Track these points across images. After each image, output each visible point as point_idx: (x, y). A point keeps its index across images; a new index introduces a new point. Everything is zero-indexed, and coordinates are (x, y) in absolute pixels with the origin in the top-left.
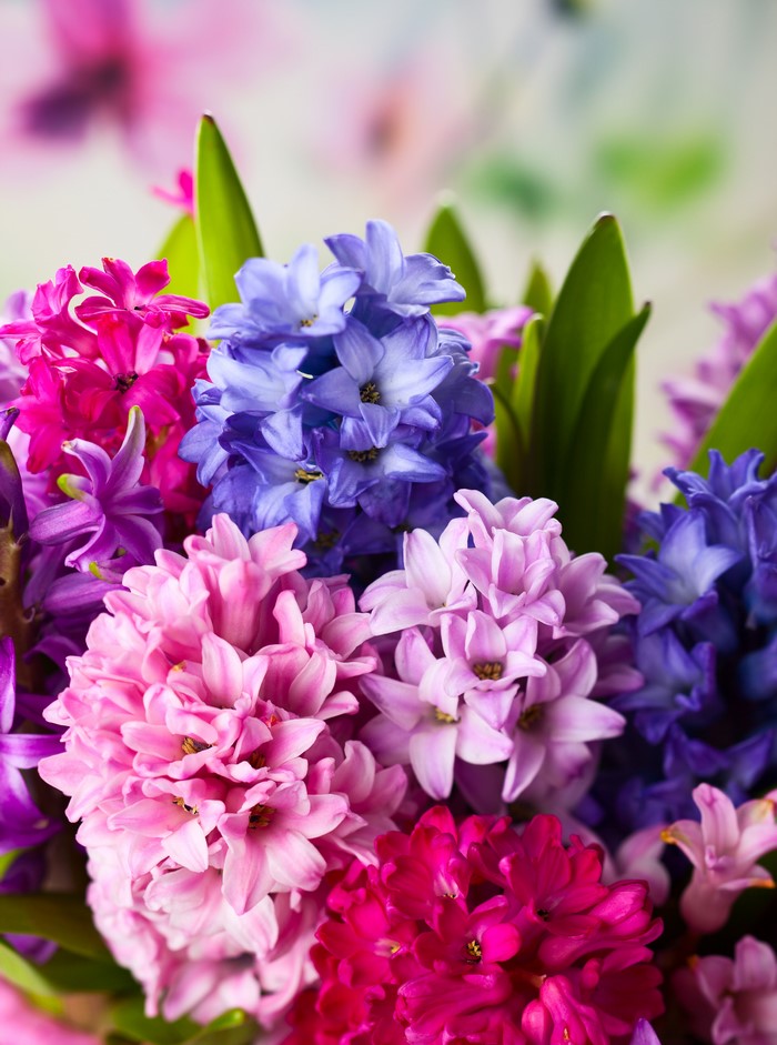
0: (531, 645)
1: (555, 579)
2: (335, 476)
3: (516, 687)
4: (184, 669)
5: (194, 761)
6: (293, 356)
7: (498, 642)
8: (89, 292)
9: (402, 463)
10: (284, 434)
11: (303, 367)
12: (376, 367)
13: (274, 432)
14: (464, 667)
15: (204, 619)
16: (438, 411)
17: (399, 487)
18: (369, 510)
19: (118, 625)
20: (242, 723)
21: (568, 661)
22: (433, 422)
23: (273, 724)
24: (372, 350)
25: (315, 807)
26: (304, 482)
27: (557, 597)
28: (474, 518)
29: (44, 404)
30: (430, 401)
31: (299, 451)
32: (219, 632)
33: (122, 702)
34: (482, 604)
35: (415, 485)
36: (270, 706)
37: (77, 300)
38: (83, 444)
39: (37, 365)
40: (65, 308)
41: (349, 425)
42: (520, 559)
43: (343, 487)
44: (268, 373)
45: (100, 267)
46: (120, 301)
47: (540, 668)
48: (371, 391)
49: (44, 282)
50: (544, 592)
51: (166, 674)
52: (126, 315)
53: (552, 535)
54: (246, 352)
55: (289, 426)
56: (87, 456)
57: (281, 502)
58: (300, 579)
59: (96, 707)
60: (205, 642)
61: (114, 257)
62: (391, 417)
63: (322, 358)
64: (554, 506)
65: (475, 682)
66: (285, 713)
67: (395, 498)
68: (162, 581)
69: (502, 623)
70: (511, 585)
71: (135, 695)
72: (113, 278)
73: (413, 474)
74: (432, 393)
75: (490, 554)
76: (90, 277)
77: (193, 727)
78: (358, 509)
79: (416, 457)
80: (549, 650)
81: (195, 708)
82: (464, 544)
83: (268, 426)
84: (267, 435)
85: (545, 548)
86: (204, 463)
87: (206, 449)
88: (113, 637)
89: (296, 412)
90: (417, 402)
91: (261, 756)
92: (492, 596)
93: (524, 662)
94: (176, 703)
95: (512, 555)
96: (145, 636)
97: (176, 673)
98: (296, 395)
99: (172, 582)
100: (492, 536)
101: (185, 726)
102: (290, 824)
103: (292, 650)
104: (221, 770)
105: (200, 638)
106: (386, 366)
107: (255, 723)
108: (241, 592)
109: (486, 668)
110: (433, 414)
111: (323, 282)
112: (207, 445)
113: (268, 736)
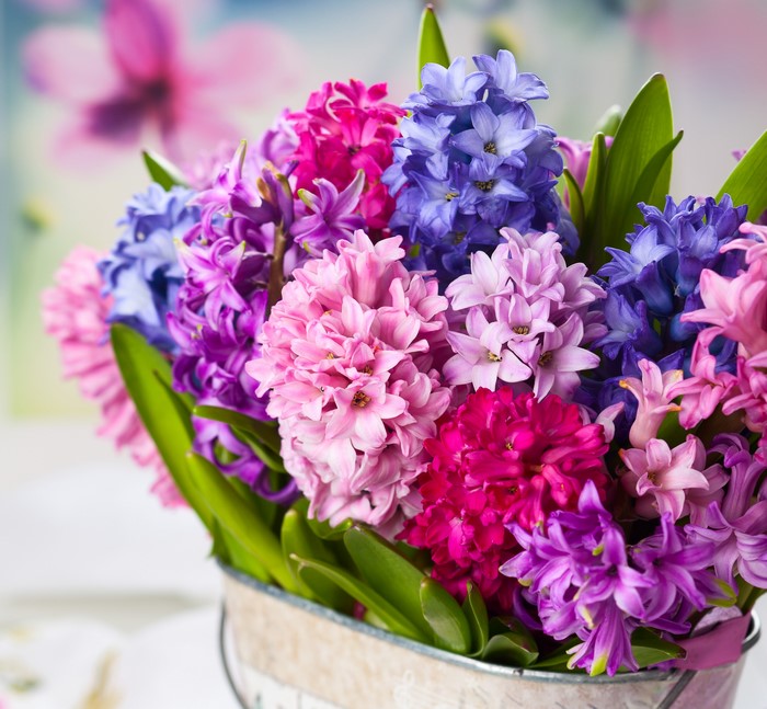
0: (546, 315)
1: (558, 277)
2: (464, 192)
3: (537, 339)
4: (331, 314)
5: (327, 364)
6: (447, 120)
7: (528, 313)
8: (338, 96)
9: (504, 189)
10: (438, 166)
11: (451, 127)
12: (494, 133)
13: (433, 164)
14: (507, 327)
15: (345, 286)
16: (526, 159)
17: (501, 204)
18: (482, 215)
19: (297, 287)
20: (355, 346)
21: (566, 326)
22: (521, 164)
23: (375, 351)
24: (492, 122)
25: (387, 402)
26: (449, 200)
27: (560, 286)
28: (512, 242)
29: (307, 161)
30: (523, 153)
31: (445, 175)
32: (355, 296)
33: (293, 331)
34: (517, 290)
35: (510, 202)
36: (377, 341)
37: (331, 100)
38: (324, 181)
39: (304, 136)
40: (324, 105)
41: (475, 164)
42: (539, 265)
43: (468, 198)
44: (434, 133)
45: (347, 84)
46: (356, 103)
47: (552, 327)
48: (490, 146)
49: (314, 91)
50: (552, 284)
51: (321, 315)
52: (358, 111)
53: (556, 251)
54: (421, 117)
55: (441, 161)
56: (326, 188)
57: (434, 209)
58: (403, 270)
59: (278, 332)
60: (345, 300)
61: (356, 79)
62: (499, 160)
63: (462, 123)
64: (557, 236)
65: (514, 335)
66: (384, 345)
67: (498, 210)
68: (326, 265)
69: (529, 301)
70: (533, 280)
71: (301, 328)
72: (355, 90)
73: (509, 196)
74: (524, 150)
75: (522, 263)
76: (340, 88)
77: (330, 345)
78: (477, 215)
79: (513, 187)
80: (557, 318)
81: (333, 335)
82: (506, 256)
83: (430, 161)
84: (428, 165)
85: (553, 259)
86: (393, 184)
87: (395, 177)
88: (295, 295)
89: (446, 154)
90: (515, 154)
91: (368, 368)
92: (523, 286)
93: (542, 324)
94: (323, 331)
95: (534, 262)
96: (309, 294)
97: (326, 316)
98: (446, 141)
99: (331, 266)
100: (522, 253)
101: (325, 344)
102: (374, 408)
103: (397, 311)
104: (341, 371)
105: (342, 298)
106: (500, 133)
107: (364, 347)
108: (367, 271)
109: (520, 328)
110: (522, 160)
111: (467, 80)
112: (396, 175)
113: (371, 357)
